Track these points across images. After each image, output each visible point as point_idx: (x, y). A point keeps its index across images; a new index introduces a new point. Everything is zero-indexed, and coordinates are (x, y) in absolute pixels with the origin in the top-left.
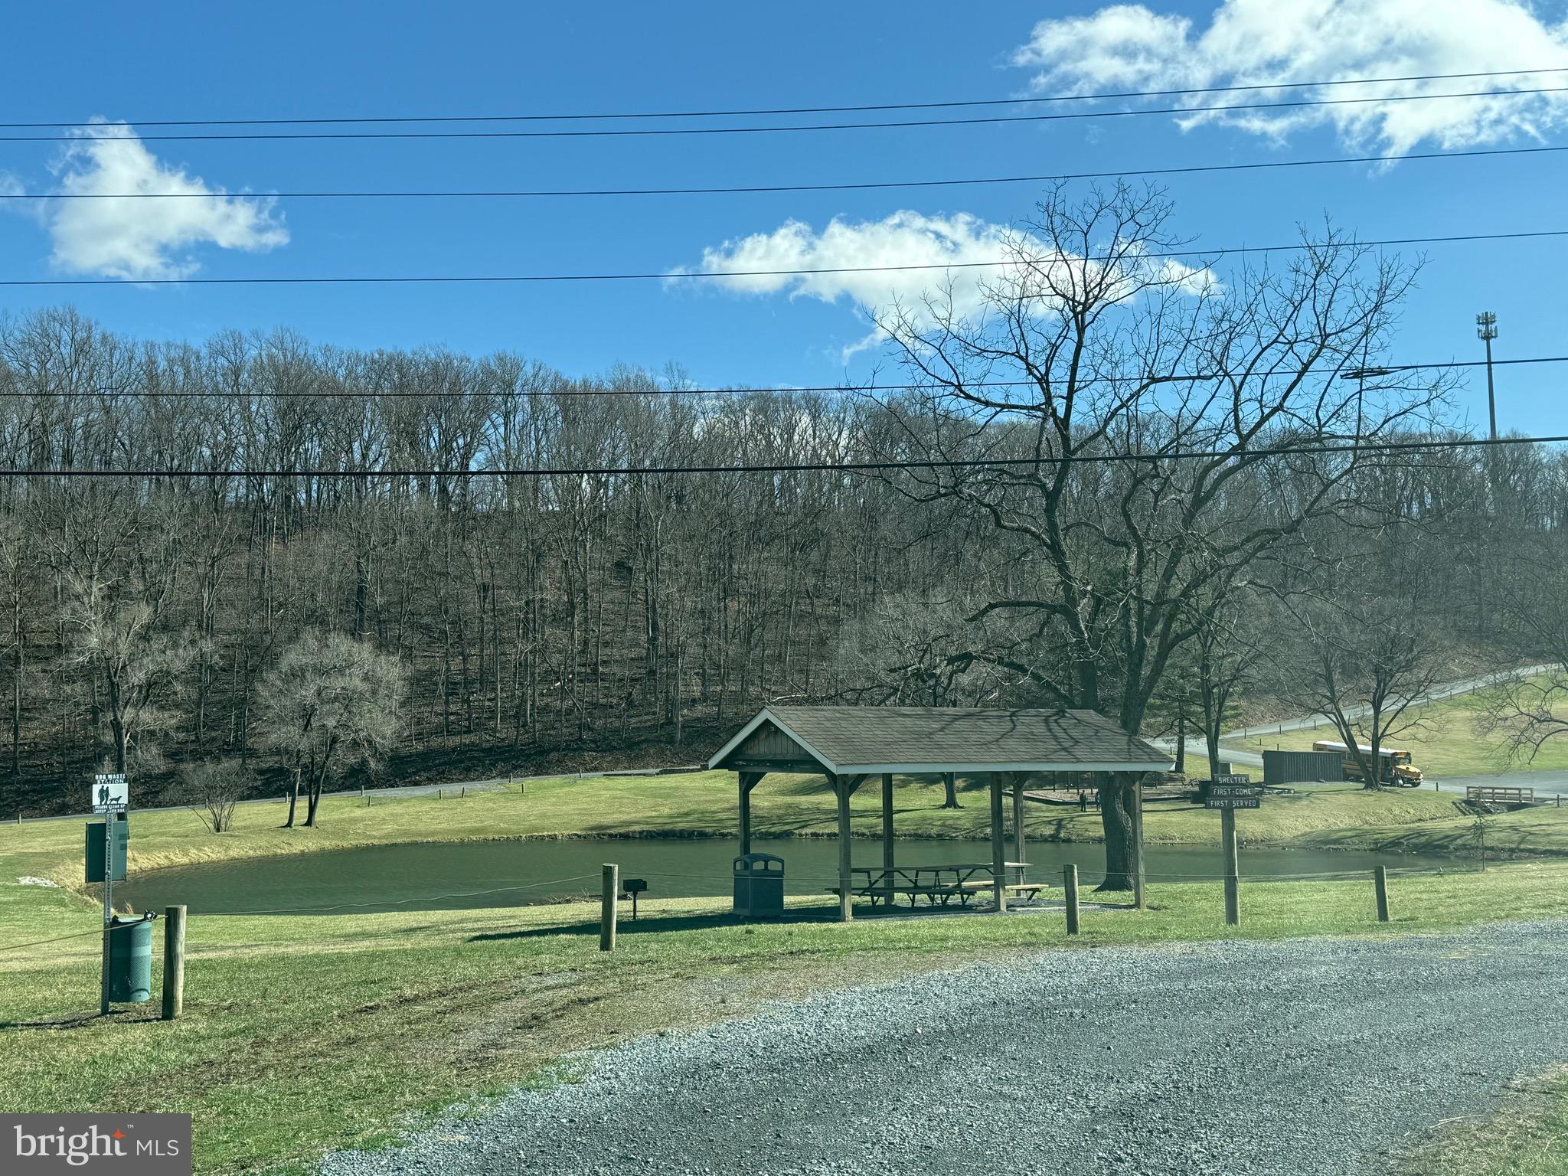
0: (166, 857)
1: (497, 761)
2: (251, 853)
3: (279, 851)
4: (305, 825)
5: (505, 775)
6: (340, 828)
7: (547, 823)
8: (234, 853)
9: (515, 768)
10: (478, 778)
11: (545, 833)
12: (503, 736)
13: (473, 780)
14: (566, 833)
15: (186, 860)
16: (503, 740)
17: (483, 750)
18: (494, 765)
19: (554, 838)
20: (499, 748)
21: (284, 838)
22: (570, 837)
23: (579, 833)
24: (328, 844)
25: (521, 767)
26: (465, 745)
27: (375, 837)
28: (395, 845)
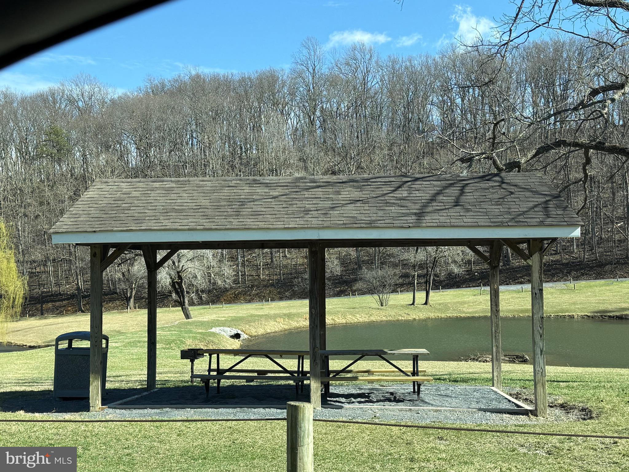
0: (332, 319)
1: (571, 271)
2: (384, 319)
3: (400, 318)
4: (424, 304)
5: (576, 278)
6: (445, 307)
7: (573, 307)
8: (373, 318)
9: (583, 274)
10: (558, 281)
11: (566, 314)
12: (577, 256)
13: (556, 281)
14: (580, 314)
15: (344, 321)
16: (577, 258)
17: (563, 264)
18: (569, 273)
19: (572, 317)
20: (573, 263)
21: (406, 311)
22: (582, 317)
23: (589, 314)
24: (432, 315)
25: (586, 274)
26: (552, 261)
27: (464, 312)
28: (473, 317)
